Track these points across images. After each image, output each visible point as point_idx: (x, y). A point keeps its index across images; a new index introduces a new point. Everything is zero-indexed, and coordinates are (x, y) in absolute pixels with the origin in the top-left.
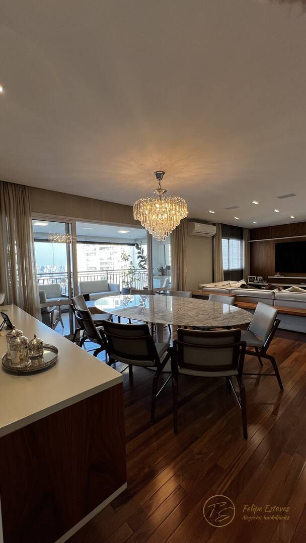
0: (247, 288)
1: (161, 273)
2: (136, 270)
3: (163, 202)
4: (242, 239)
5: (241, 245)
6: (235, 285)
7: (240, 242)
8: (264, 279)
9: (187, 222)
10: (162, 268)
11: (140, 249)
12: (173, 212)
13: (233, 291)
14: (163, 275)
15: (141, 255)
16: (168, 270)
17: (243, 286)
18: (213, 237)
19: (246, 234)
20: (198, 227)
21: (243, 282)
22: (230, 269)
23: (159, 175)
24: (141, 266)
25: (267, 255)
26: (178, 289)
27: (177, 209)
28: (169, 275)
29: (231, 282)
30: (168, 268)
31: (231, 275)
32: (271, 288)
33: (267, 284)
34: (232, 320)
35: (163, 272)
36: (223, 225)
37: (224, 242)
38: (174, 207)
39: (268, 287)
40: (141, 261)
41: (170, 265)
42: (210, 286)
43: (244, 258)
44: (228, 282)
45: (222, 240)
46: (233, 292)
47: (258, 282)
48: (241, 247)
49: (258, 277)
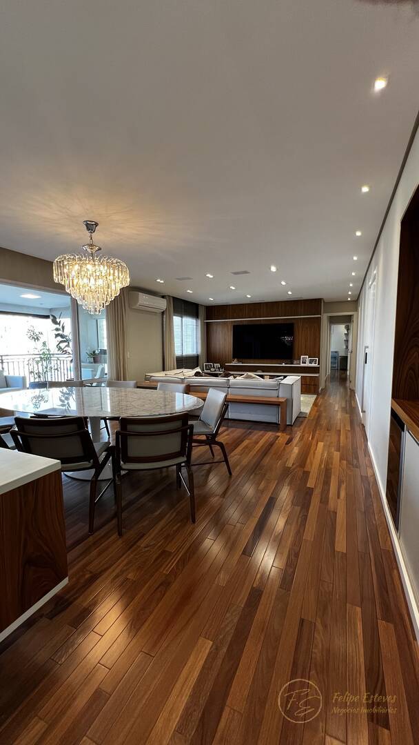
0: (202, 376)
1: (92, 360)
2: (53, 354)
3: (96, 263)
4: (198, 318)
5: (196, 325)
6: (189, 373)
7: (195, 321)
8: (222, 367)
9: (130, 292)
10: (94, 352)
11: (59, 324)
12: (111, 277)
14: (95, 361)
15: (60, 332)
16: (103, 355)
17: (197, 374)
18: (163, 313)
19: (202, 312)
20: (144, 299)
21: (198, 370)
22: (184, 354)
23: (91, 226)
24: (60, 348)
25: (224, 340)
26: (118, 378)
27: (116, 274)
28: (105, 362)
29: (185, 370)
30: (104, 352)
31: (184, 362)
32: (227, 375)
33: (223, 372)
35: (95, 358)
36: (174, 299)
37: (176, 320)
38: (112, 272)
39: (223, 375)
40: (61, 342)
41: (106, 348)
42: (160, 375)
43: (199, 341)
44: (181, 370)
45: (174, 317)
46: (186, 380)
47: (215, 370)
48: (196, 328)
49: (215, 365)
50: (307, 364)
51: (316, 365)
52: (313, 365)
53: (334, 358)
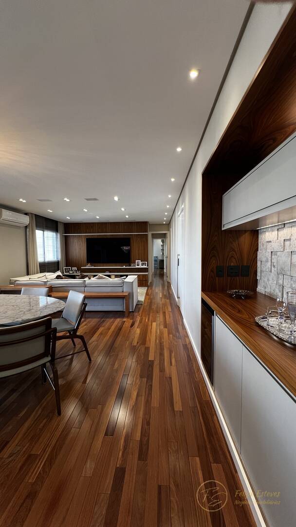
0: (63, 279)
4: (58, 232)
5: (56, 238)
6: (50, 277)
7: (55, 234)
8: (78, 270)
13: (48, 283)
17: (58, 277)
18: (26, 227)
19: (61, 228)
20: (6, 214)
21: (59, 273)
22: (46, 261)
25: (79, 249)
29: (47, 274)
31: (46, 267)
32: (83, 277)
33: (80, 274)
34: (45, 311)
36: (36, 216)
37: (39, 233)
39: (80, 277)
42: (24, 279)
43: (59, 250)
44: (44, 274)
45: (37, 231)
47: (73, 273)
48: (56, 240)
49: (73, 268)
50: (140, 266)
51: (146, 267)
52: (144, 267)
53: (156, 261)
